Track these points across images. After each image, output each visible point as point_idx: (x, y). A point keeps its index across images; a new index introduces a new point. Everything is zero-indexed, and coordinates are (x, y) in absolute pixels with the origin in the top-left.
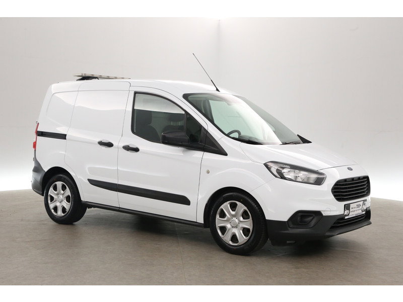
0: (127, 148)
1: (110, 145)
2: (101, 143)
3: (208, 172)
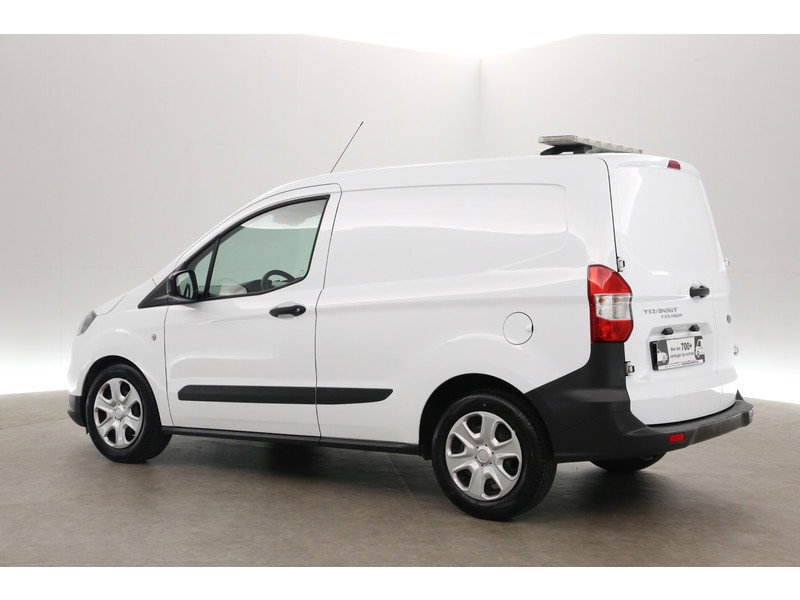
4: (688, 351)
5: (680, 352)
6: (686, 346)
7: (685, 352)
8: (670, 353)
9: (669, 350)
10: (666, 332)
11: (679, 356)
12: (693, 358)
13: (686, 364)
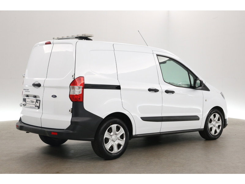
0: (167, 92)
1: (156, 91)
2: (150, 90)
3: (206, 101)
4: (32, 103)
5: (30, 103)
6: (33, 102)
7: (31, 103)
8: (27, 103)
9: (27, 101)
10: (27, 96)
11: (30, 104)
12: (34, 106)
13: (31, 107)
